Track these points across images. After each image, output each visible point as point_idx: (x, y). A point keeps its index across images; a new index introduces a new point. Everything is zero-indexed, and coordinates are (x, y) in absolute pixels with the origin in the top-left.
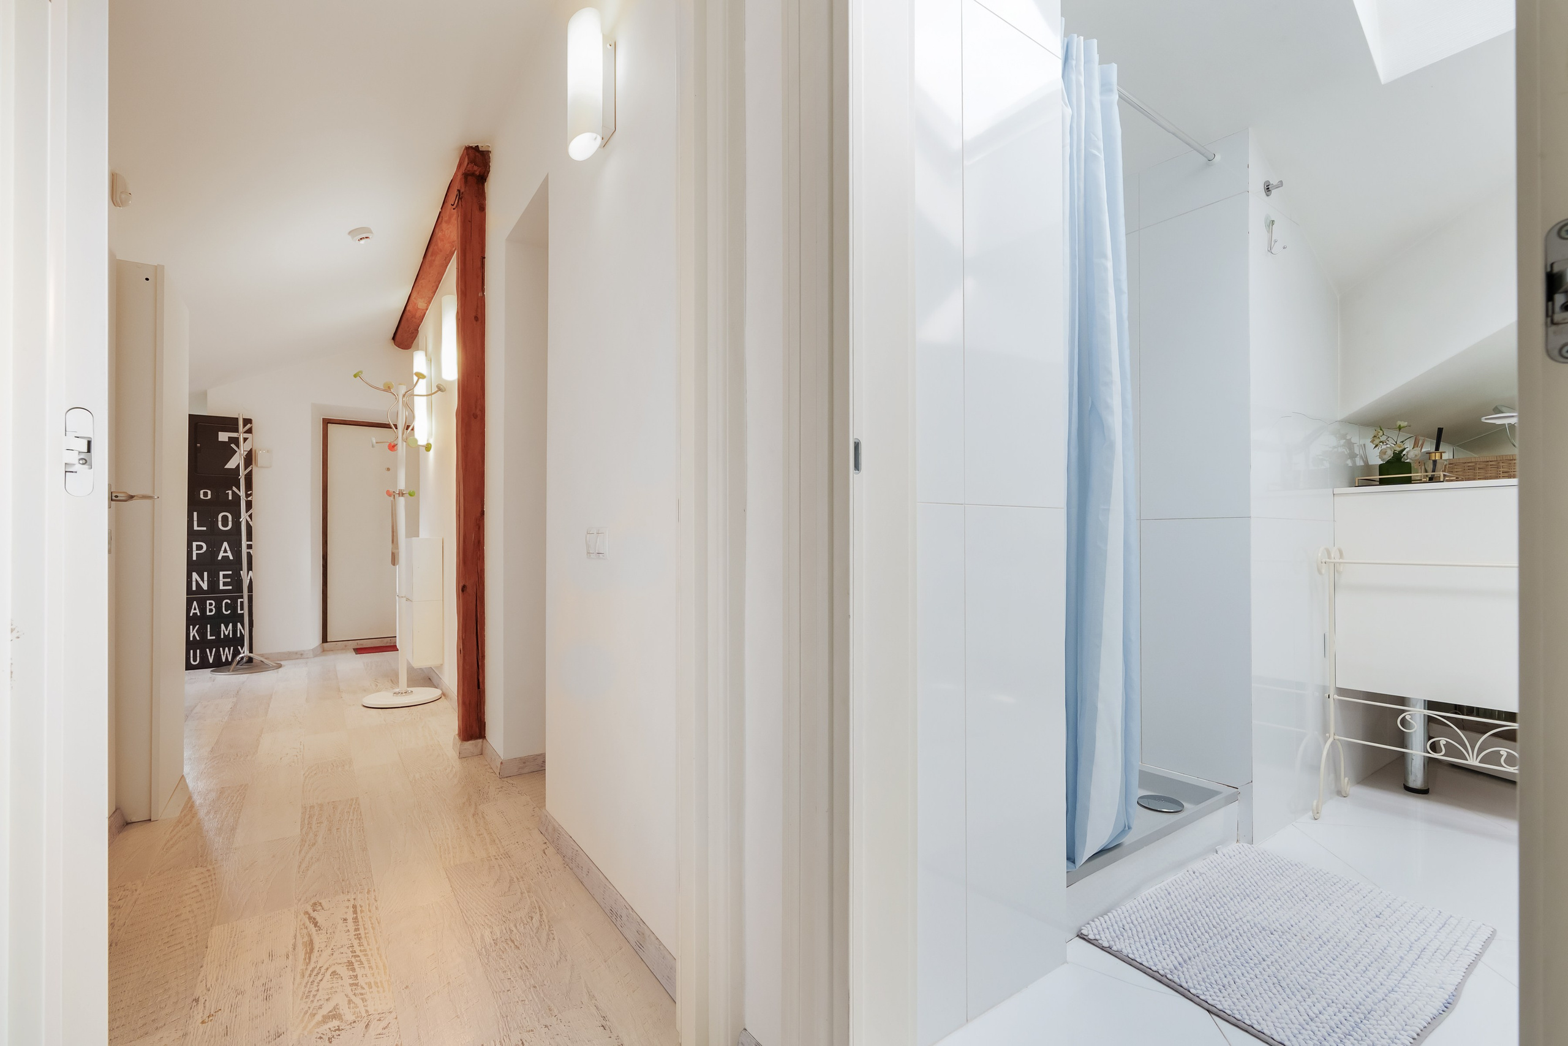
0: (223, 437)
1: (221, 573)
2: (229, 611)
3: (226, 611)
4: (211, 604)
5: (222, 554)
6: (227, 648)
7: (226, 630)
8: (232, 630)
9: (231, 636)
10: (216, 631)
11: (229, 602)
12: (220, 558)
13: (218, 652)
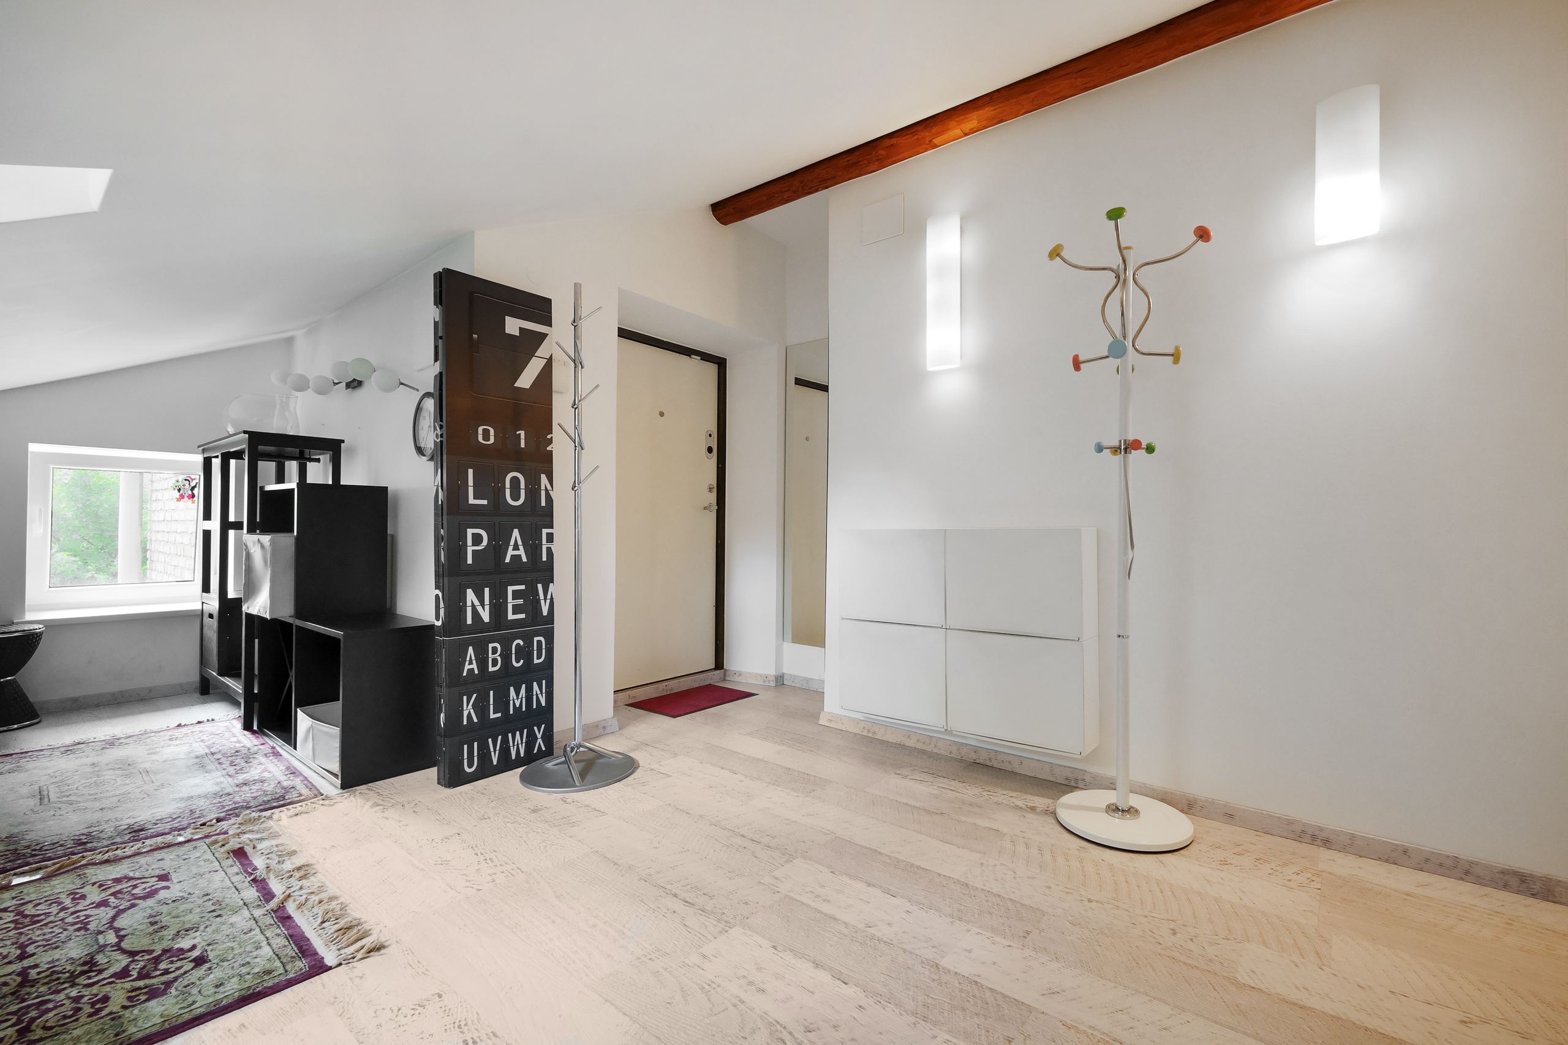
0: (513, 326)
1: (510, 589)
2: (522, 661)
3: (518, 662)
4: (495, 650)
5: (511, 552)
6: (518, 733)
7: (516, 699)
8: (526, 697)
9: (524, 709)
10: (502, 703)
11: (522, 643)
12: (507, 560)
13: (505, 741)
